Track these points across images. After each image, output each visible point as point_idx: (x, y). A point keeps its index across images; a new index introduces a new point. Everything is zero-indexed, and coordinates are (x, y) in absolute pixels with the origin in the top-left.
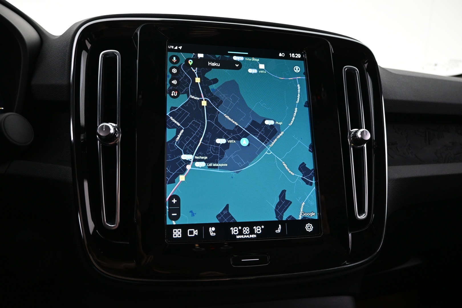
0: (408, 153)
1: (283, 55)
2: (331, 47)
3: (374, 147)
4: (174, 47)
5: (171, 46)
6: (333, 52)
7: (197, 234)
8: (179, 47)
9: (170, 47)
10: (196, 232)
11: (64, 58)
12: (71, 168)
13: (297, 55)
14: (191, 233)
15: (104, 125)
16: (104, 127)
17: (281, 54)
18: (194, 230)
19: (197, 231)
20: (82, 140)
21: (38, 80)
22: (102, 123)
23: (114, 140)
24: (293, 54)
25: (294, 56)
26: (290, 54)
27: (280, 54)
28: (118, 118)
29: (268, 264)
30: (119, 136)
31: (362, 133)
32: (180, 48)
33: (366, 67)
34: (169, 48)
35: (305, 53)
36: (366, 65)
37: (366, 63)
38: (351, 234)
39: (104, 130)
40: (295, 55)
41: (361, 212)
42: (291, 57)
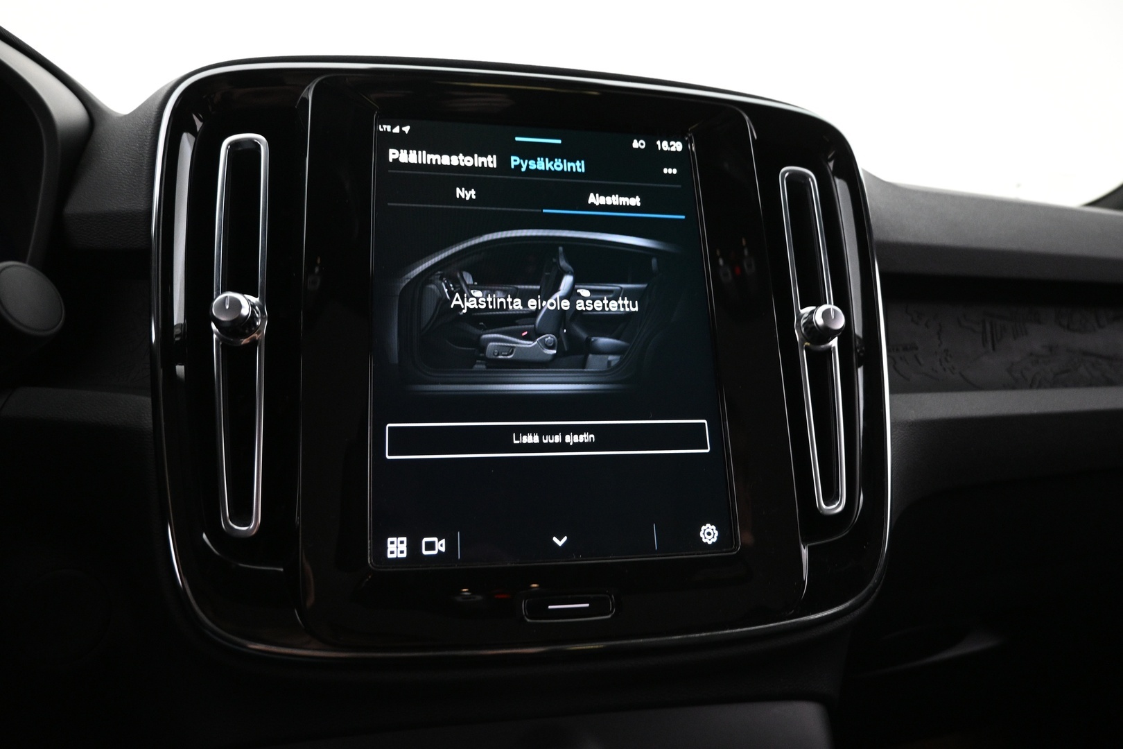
0: (945, 369)
1: (642, 144)
2: (749, 125)
3: (858, 351)
4: (392, 129)
5: (385, 126)
6: (756, 137)
7: (443, 549)
8: (404, 129)
9: (382, 127)
10: (441, 545)
11: (141, 154)
12: (149, 400)
13: (672, 145)
14: (430, 546)
15: (227, 297)
16: (228, 302)
17: (638, 142)
18: (435, 539)
19: (443, 541)
20: (177, 336)
21: (82, 203)
22: (223, 291)
23: (252, 332)
24: (665, 143)
25: (667, 146)
26: (658, 143)
27: (635, 141)
28: (262, 282)
29: (612, 617)
30: (262, 324)
31: (826, 315)
32: (406, 129)
33: (832, 169)
34: (381, 130)
35: (690, 138)
36: (831, 164)
37: (830, 160)
38: (806, 548)
39: (227, 307)
40: (669, 144)
41: (831, 496)
42: (659, 148)
